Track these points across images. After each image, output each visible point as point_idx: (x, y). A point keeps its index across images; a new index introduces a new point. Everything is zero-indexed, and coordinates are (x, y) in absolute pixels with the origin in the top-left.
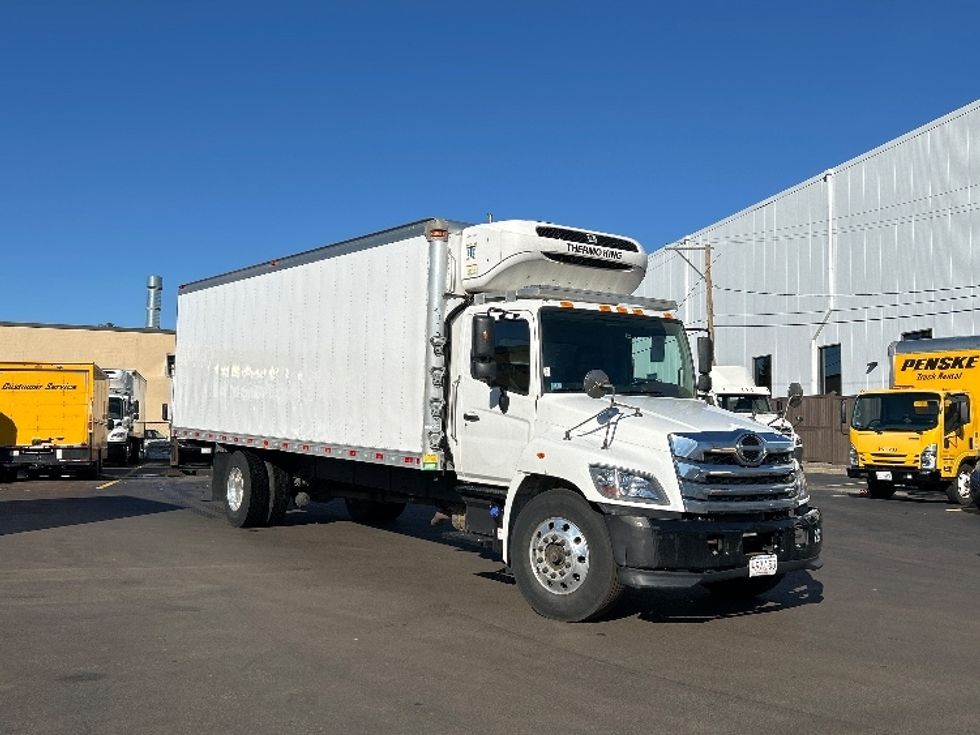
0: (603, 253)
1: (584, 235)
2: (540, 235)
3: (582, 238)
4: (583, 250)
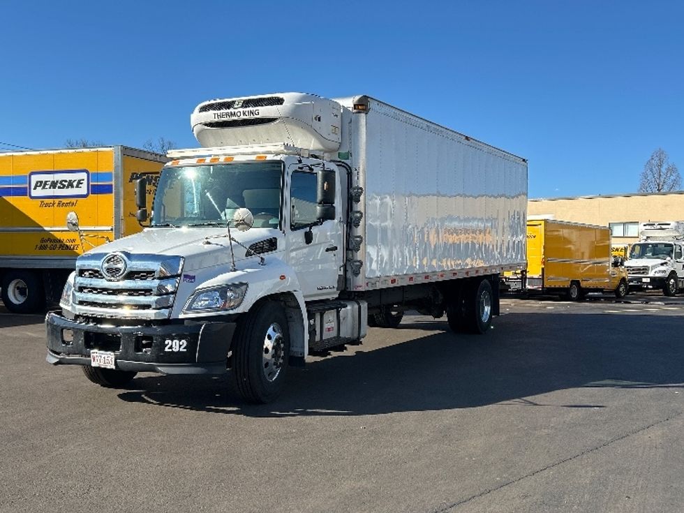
2: (203, 112)
4: (224, 115)
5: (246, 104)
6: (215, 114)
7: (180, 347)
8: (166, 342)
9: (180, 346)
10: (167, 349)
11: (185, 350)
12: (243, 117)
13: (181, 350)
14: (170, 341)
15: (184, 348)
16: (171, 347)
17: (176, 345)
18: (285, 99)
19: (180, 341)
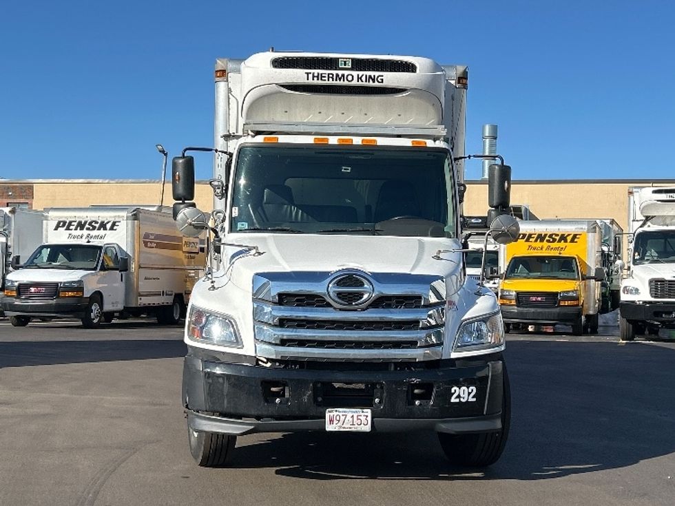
0: (356, 78)
1: (337, 60)
2: (275, 67)
3: (331, 64)
4: (325, 77)
5: (358, 65)
6: (308, 74)
7: (469, 396)
8: (453, 391)
9: (469, 394)
10: (453, 400)
11: (474, 400)
12: (355, 83)
13: (471, 400)
14: (457, 389)
15: (473, 397)
16: (459, 397)
17: (463, 394)
18: (417, 65)
19: (468, 388)
